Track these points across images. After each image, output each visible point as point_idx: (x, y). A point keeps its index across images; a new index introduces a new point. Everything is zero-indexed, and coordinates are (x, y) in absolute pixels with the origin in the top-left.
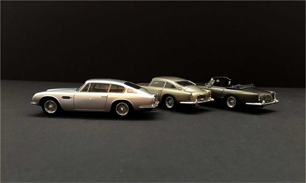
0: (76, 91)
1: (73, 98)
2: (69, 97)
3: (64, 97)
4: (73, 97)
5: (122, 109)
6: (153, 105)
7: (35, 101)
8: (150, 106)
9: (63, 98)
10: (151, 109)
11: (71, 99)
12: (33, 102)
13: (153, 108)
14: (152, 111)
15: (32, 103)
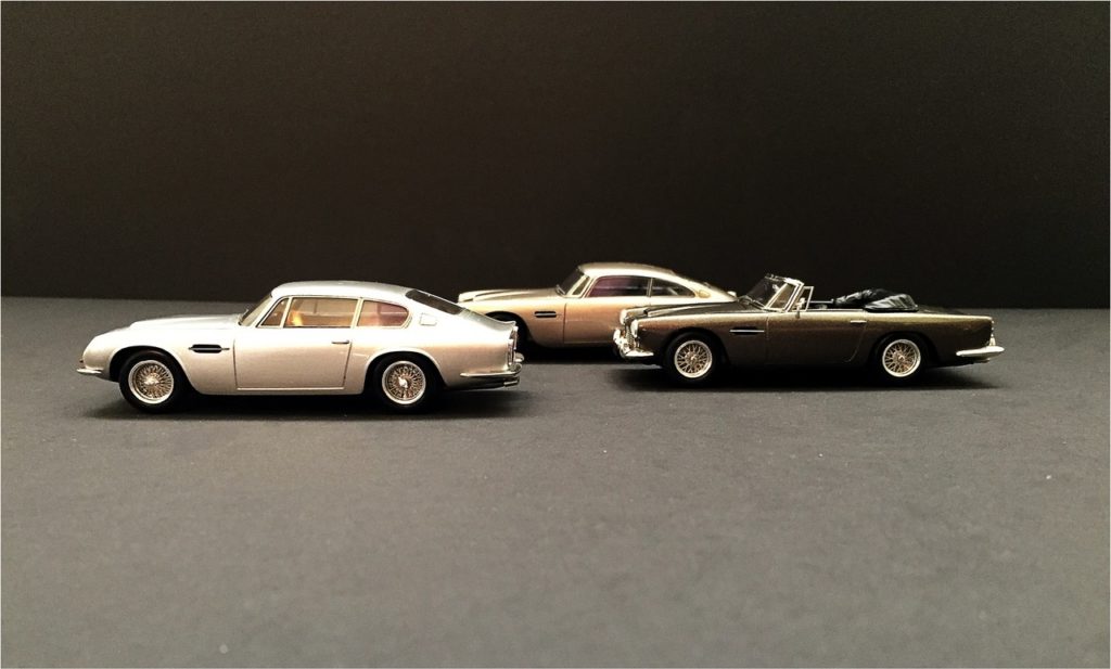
0: (240, 324)
1: (231, 351)
2: (218, 347)
3: (199, 348)
4: (231, 348)
5: (403, 382)
6: (505, 367)
7: (92, 364)
8: (498, 369)
9: (196, 351)
10: (500, 380)
11: (223, 352)
12: (84, 368)
13: (508, 378)
14: (503, 388)
15: (83, 371)
